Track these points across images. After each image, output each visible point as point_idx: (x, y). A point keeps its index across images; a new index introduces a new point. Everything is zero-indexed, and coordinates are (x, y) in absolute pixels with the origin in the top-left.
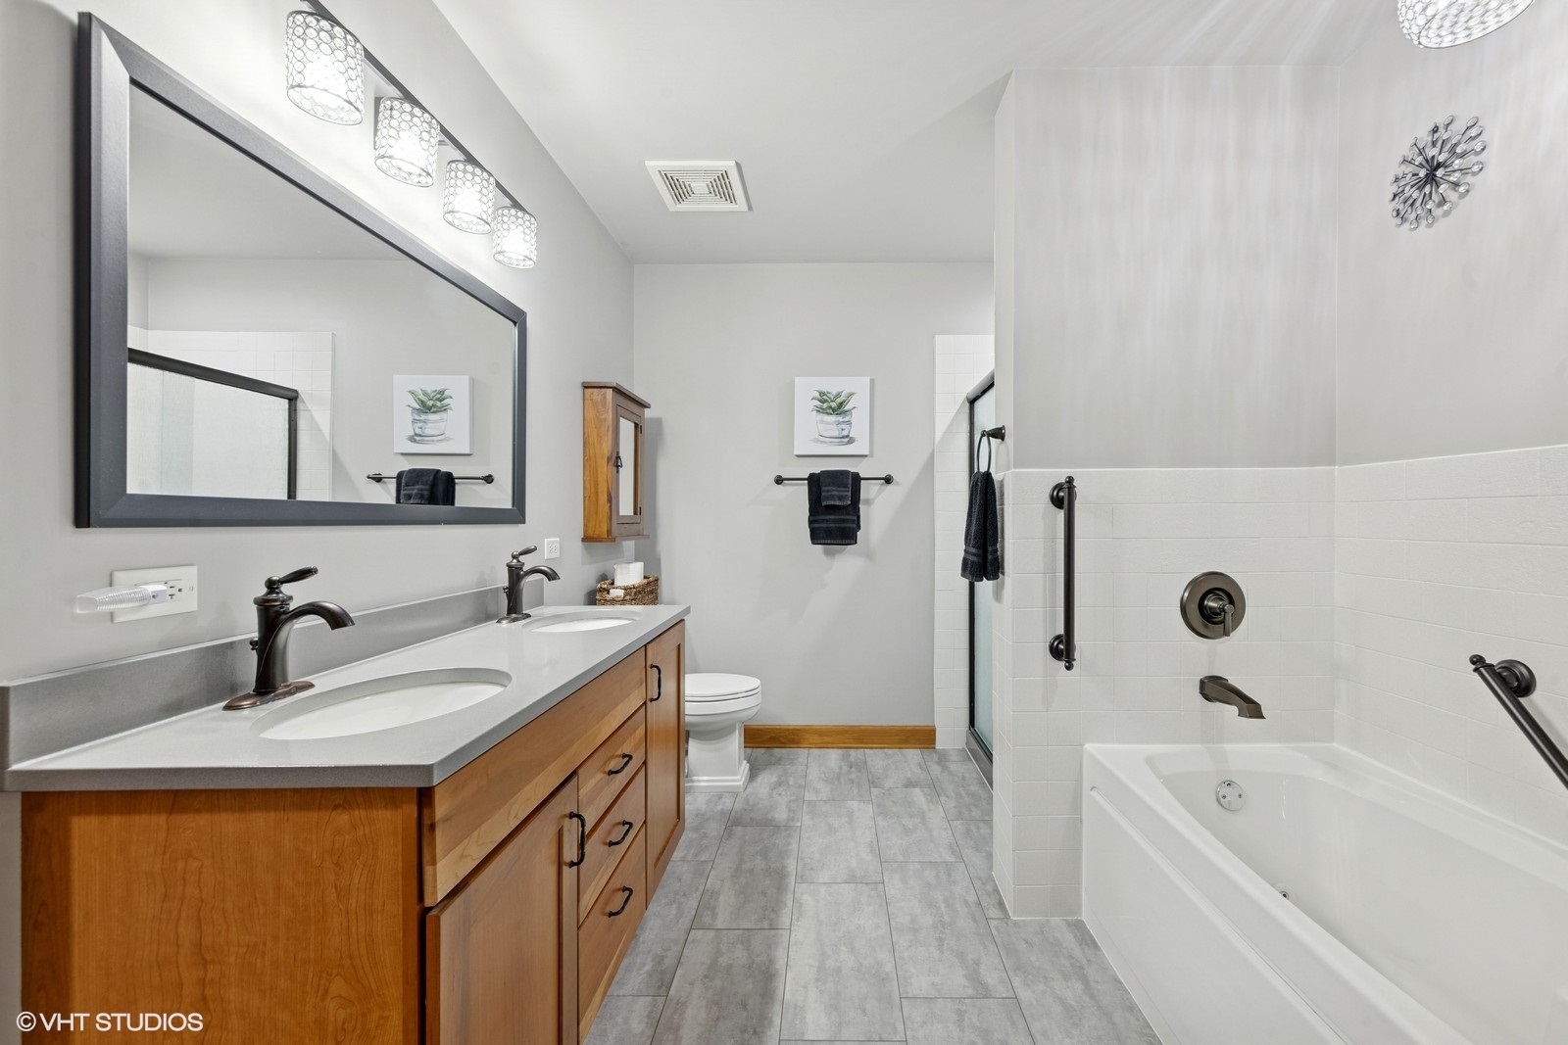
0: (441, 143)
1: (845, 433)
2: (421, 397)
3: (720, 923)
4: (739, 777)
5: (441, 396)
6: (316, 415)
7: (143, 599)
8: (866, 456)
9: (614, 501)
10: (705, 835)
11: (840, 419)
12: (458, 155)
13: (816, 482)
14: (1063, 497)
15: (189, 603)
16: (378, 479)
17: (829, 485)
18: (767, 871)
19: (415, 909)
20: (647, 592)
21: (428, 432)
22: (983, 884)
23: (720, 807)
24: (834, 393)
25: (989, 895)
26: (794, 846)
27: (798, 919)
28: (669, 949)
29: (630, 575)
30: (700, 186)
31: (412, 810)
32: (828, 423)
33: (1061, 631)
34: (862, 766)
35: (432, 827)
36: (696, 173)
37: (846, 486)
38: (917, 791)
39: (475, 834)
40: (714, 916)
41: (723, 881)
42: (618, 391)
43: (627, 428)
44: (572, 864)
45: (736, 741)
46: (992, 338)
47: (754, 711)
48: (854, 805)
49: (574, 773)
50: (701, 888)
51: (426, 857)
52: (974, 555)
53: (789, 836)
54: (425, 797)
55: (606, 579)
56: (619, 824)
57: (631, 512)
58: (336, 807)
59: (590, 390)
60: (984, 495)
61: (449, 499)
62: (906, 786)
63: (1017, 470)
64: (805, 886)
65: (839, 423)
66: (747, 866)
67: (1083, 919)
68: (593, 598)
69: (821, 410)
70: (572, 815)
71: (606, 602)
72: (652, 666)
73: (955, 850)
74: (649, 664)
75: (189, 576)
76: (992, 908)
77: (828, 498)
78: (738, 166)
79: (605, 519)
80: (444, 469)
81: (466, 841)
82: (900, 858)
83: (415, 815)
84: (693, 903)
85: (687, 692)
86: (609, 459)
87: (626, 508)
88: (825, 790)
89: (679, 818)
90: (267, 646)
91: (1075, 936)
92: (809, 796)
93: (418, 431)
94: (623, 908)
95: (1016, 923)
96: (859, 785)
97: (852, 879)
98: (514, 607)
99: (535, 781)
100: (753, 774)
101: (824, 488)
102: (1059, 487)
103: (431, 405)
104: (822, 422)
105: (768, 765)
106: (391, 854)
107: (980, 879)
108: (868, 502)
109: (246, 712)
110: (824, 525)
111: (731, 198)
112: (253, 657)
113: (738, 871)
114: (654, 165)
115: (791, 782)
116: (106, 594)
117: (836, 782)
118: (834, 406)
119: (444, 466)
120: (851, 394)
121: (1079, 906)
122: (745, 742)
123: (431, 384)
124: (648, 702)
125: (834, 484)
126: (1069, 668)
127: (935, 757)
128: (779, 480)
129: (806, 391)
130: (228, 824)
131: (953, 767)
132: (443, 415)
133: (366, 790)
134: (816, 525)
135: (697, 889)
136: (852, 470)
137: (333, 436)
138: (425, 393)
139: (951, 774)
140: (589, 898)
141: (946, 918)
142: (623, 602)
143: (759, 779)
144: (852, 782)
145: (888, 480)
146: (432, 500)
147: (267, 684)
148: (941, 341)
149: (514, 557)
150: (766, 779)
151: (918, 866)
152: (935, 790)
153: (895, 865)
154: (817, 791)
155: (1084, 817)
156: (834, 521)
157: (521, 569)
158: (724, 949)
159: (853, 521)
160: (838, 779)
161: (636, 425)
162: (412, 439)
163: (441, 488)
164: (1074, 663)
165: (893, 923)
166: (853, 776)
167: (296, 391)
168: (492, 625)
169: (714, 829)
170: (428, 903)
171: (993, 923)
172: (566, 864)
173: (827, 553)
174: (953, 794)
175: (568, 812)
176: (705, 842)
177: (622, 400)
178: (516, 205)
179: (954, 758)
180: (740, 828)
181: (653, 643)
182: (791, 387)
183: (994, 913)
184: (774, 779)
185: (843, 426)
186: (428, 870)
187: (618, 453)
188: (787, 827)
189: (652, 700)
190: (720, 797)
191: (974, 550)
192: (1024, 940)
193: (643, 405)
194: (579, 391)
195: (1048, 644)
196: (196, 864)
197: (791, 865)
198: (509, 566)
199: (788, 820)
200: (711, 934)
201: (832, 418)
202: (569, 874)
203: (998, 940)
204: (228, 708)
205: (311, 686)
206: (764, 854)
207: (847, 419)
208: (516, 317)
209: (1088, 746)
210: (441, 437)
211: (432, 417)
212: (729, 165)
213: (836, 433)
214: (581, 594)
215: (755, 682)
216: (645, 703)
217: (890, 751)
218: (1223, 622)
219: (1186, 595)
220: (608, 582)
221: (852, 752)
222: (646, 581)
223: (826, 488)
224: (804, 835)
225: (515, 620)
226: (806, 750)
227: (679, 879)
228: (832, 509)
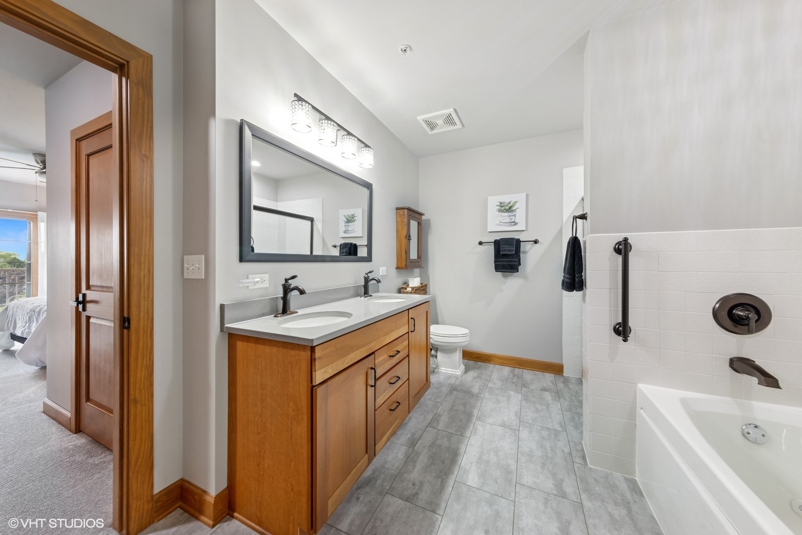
0: (338, 130)
1: (513, 220)
2: (347, 217)
3: (440, 427)
4: (458, 371)
5: (353, 216)
6: (318, 225)
7: (254, 283)
8: (524, 231)
9: (408, 254)
10: (440, 392)
11: (510, 214)
12: (345, 133)
13: (497, 244)
14: (623, 249)
15: (266, 284)
16: (335, 246)
17: (504, 245)
18: (464, 412)
19: (310, 385)
20: (422, 289)
21: (349, 229)
22: (576, 445)
23: (449, 382)
24: (507, 202)
25: (577, 451)
26: (479, 404)
27: (474, 435)
28: (418, 432)
29: (415, 282)
30: (440, 122)
31: (309, 353)
32: (503, 216)
33: (620, 320)
34: (520, 377)
35: (315, 359)
36: (437, 117)
37: (512, 245)
38: (548, 393)
39: (331, 365)
40: (438, 424)
41: (444, 411)
42: (409, 209)
43: (414, 224)
44: (372, 386)
45: (458, 356)
46: (582, 168)
47: (466, 343)
48: (512, 393)
49: (373, 353)
50: (435, 412)
51: (313, 370)
52: (568, 278)
53: (477, 400)
54: (313, 349)
55: (406, 283)
56: (395, 377)
57: (416, 257)
58: (291, 349)
59: (399, 210)
60: (575, 248)
61: (355, 253)
62: (542, 390)
63: (591, 235)
64: (480, 422)
65: (509, 216)
66: (456, 408)
67: (637, 479)
68: (400, 291)
69: (500, 211)
70: (372, 368)
71: (404, 293)
72: (412, 318)
73: (563, 426)
74: (410, 317)
75: (266, 277)
76: (577, 457)
77: (503, 251)
78: (455, 110)
79: (404, 260)
80: (354, 242)
81: (327, 367)
82: (530, 422)
83: (310, 355)
84: (430, 417)
85: (431, 330)
86: (406, 237)
87: (413, 255)
88: (499, 384)
89: (427, 381)
90: (285, 299)
91: (629, 486)
92: (490, 385)
93: (346, 229)
94: (395, 409)
95: (590, 469)
96: (516, 385)
97: (503, 425)
98: (366, 293)
99: (356, 352)
100: (467, 370)
101: (501, 247)
102: (619, 243)
103: (350, 220)
104: (501, 216)
105: (473, 368)
106: (305, 366)
107: (574, 442)
108: (525, 252)
109: (279, 318)
110: (502, 263)
111: (454, 124)
112: (281, 302)
113: (451, 409)
114: (420, 118)
115: (483, 377)
116: (245, 281)
117: (505, 381)
118: (507, 209)
119: (354, 241)
120: (516, 202)
121: (635, 472)
122: (463, 357)
123: (350, 212)
124: (410, 332)
125: (506, 244)
126: (625, 340)
127: (562, 380)
128: (481, 243)
129: (493, 202)
130: (267, 349)
131: (571, 386)
132: (354, 223)
133: (298, 344)
134: (497, 263)
135: (433, 412)
136: (516, 237)
137: (323, 232)
138: (348, 216)
139: (569, 389)
140: (380, 401)
141: (550, 455)
142: (411, 293)
143: (469, 374)
144: (513, 383)
145: (536, 242)
146: (350, 254)
147: (285, 311)
148: (566, 171)
149: (366, 274)
150: (471, 374)
151: (539, 428)
152: (558, 395)
153: (527, 425)
154: (495, 384)
155: (637, 423)
156: (506, 261)
157: (368, 278)
158: (439, 438)
159: (516, 261)
160: (506, 380)
161: (418, 223)
162: (345, 232)
163: (352, 249)
164: (628, 338)
165: (520, 449)
166: (514, 380)
167: (313, 218)
168: (359, 298)
169: (445, 390)
170: (314, 384)
171: (576, 465)
172: (369, 385)
173: (504, 276)
174: (568, 399)
175: (370, 367)
176: (440, 394)
177: (411, 213)
178: (367, 146)
179: (573, 382)
180: (456, 392)
181: (412, 309)
182: (486, 202)
183: (578, 460)
184: (475, 375)
185: (512, 217)
186: (314, 373)
187: (410, 234)
188: (477, 396)
189: (412, 332)
190: (450, 378)
191: (567, 276)
192: (594, 478)
193: (421, 214)
194: (395, 211)
195: (612, 327)
196: (261, 359)
197: (476, 412)
198: (365, 277)
199: (478, 393)
200: (436, 431)
201: (506, 214)
202: (371, 390)
203: (577, 474)
204: (275, 316)
205: (297, 312)
206: (464, 405)
207: (514, 214)
208: (369, 186)
209: (640, 385)
210: (353, 231)
211: (350, 224)
212: (451, 110)
213: (508, 221)
214: (396, 289)
215: (467, 331)
216: (408, 332)
217: (537, 373)
218: (748, 325)
219: (717, 305)
220: (406, 285)
221: (517, 370)
222: (421, 285)
223: (502, 246)
224: (484, 401)
225: (366, 297)
226: (493, 365)
227: (427, 406)
228: (505, 256)
